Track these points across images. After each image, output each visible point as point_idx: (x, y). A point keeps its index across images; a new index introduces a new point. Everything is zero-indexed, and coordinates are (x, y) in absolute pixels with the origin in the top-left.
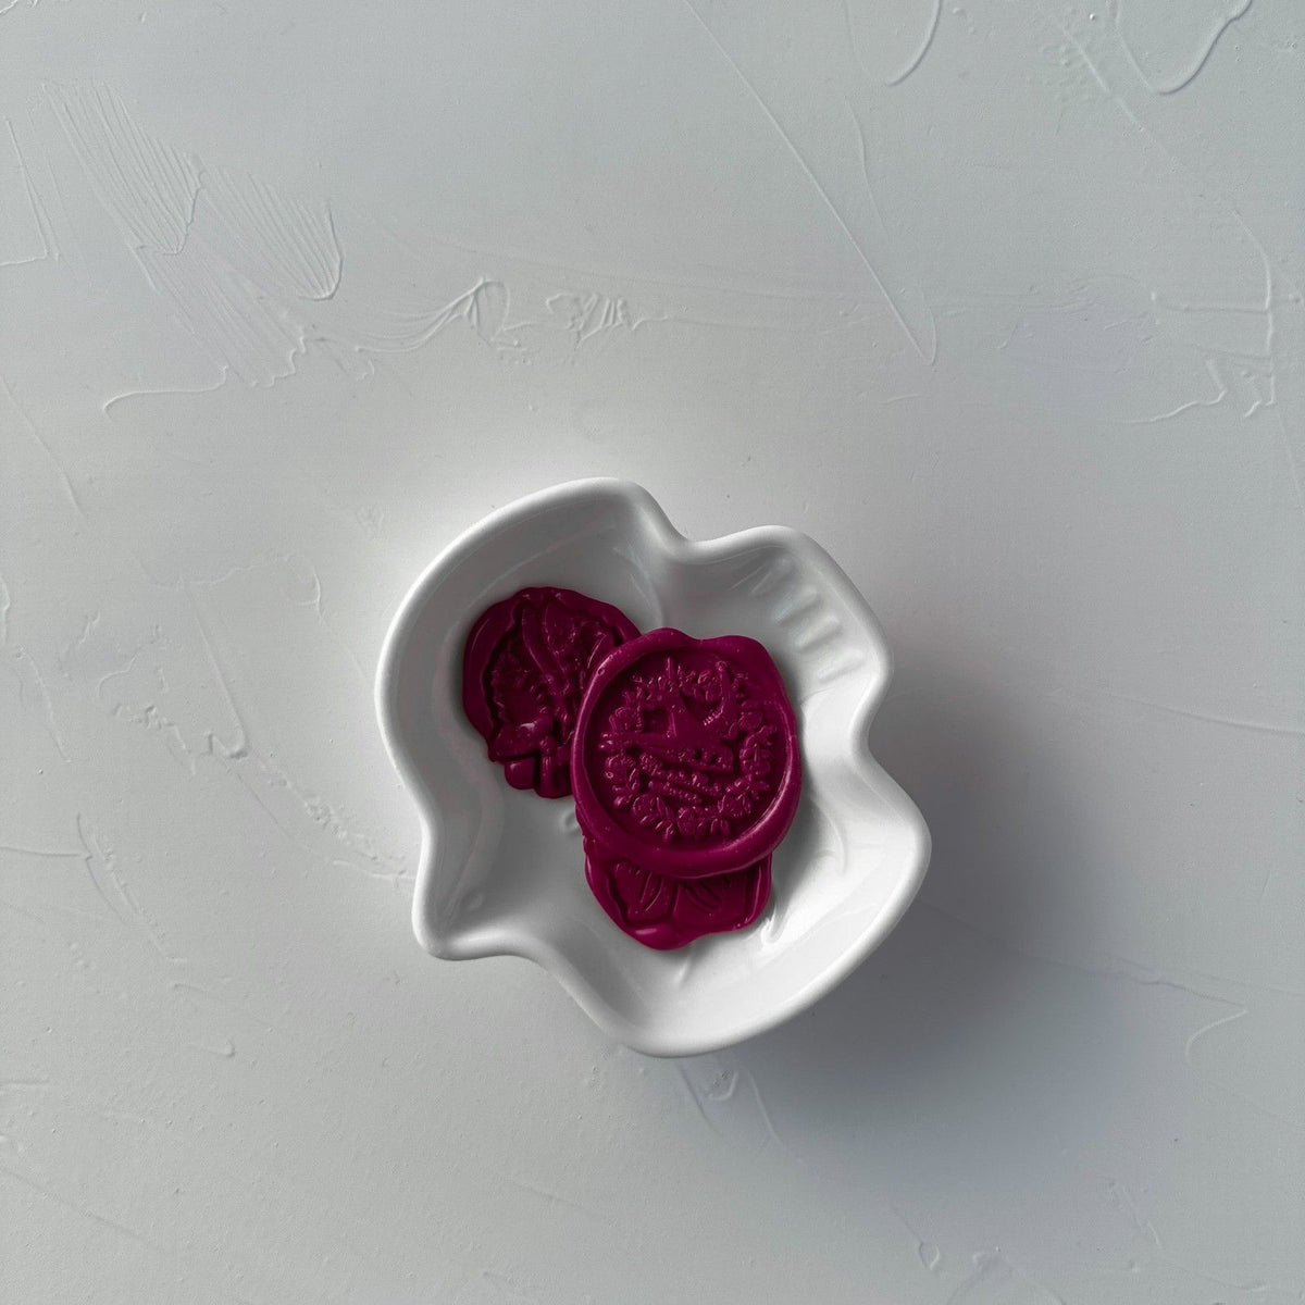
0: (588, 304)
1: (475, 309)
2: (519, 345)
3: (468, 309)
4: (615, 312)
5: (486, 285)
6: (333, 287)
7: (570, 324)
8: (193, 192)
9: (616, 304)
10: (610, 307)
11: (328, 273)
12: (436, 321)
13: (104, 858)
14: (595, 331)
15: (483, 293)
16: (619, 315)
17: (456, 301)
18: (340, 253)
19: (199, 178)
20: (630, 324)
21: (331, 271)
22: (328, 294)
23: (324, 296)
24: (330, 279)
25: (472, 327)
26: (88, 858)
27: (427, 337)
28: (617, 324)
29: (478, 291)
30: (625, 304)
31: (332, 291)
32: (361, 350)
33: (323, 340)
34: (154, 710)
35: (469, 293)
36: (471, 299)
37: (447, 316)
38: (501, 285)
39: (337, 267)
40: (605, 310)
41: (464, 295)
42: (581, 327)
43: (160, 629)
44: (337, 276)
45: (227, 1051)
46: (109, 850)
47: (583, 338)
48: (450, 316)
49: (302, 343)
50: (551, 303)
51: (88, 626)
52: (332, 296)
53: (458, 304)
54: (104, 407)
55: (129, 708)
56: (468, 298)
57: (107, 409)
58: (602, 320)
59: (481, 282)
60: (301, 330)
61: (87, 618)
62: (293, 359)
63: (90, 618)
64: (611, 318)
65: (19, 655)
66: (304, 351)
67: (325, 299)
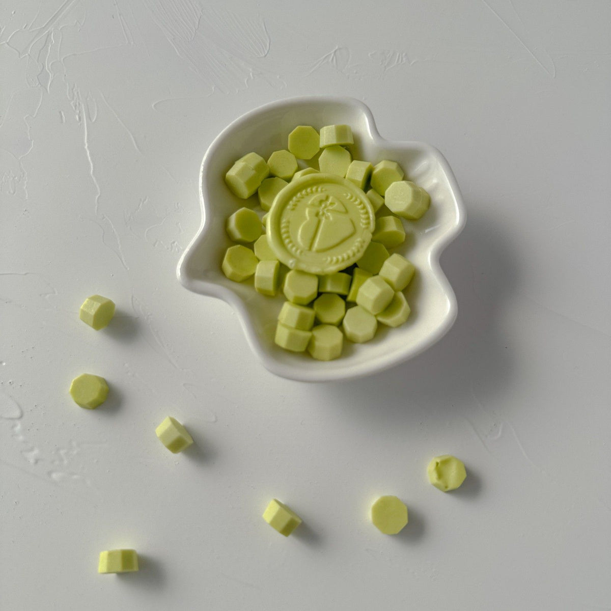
0: (389, 55)
1: (335, 58)
2: (356, 73)
3: (331, 58)
4: (402, 58)
5: (339, 49)
6: (266, 52)
7: (381, 63)
8: (199, 16)
9: (402, 54)
10: (399, 57)
11: (264, 46)
12: (316, 64)
13: (145, 318)
14: (393, 66)
15: (338, 53)
16: (404, 59)
17: (324, 57)
18: (269, 38)
19: (202, 11)
20: (409, 63)
22: (264, 55)
24: (265, 49)
25: (334, 66)
27: (312, 71)
28: (403, 62)
29: (336, 51)
30: (406, 55)
31: (266, 54)
33: (261, 73)
34: (176, 243)
35: (331, 52)
36: (332, 55)
37: (321, 62)
38: (346, 48)
39: (268, 44)
40: (397, 57)
41: (329, 54)
42: (386, 64)
43: (179, 204)
44: (268, 49)
45: (213, 419)
46: (148, 314)
47: (388, 68)
48: (323, 62)
49: (252, 76)
50: (371, 55)
51: (141, 203)
52: (266, 56)
53: (326, 57)
54: (153, 106)
55: (162, 242)
56: (331, 54)
57: (154, 106)
58: (396, 62)
59: (337, 48)
60: (251, 70)
61: (141, 200)
62: (247, 82)
63: (142, 200)
64: (400, 61)
65: (104, 217)
66: (252, 79)
67: (261, 57)
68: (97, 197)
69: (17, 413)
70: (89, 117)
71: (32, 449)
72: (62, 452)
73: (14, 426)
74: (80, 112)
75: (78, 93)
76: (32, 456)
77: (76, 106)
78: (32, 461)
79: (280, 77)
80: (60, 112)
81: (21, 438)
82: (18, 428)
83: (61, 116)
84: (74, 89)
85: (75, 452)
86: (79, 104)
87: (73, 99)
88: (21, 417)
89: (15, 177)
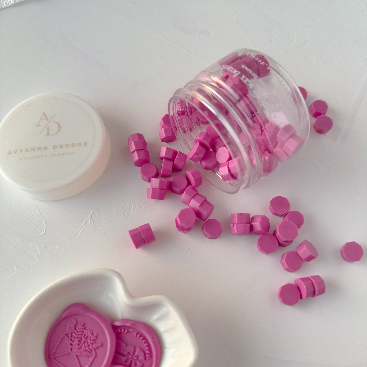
0: (127, 207)
1: (92, 221)
2: (109, 227)
3: (90, 221)
4: (136, 206)
5: (93, 213)
6: (45, 230)
7: (123, 215)
9: (135, 204)
10: (133, 206)
11: (42, 226)
12: (80, 229)
14: (131, 214)
15: (93, 215)
16: (137, 207)
17: (85, 221)
18: (44, 219)
20: (141, 209)
22: (43, 233)
23: (42, 234)
24: (43, 228)
25: (92, 227)
27: (79, 235)
29: (91, 216)
30: (138, 203)
31: (45, 232)
32: (58, 246)
33: (45, 247)
35: (88, 217)
36: (90, 218)
39: (45, 224)
42: (127, 214)
44: (45, 227)
47: (129, 217)
48: (84, 226)
49: (39, 251)
50: (115, 211)
52: (45, 233)
53: (86, 222)
58: (132, 211)
59: (91, 212)
60: (37, 247)
62: (37, 257)
64: (135, 209)
66: (40, 253)
67: (43, 235)
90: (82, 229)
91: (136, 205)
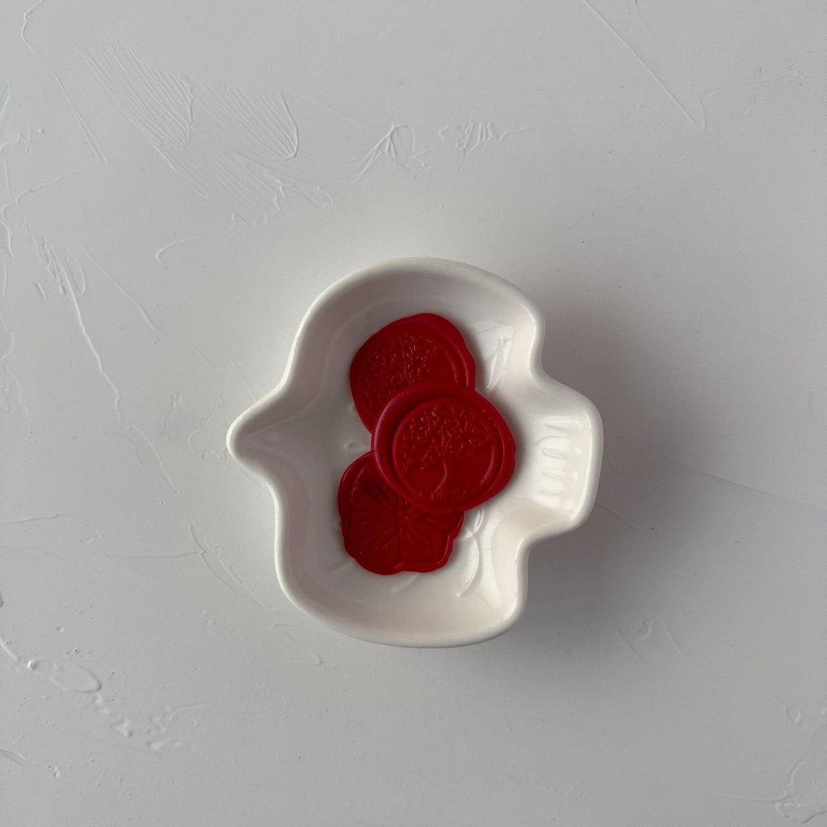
0: (467, 129)
1: (392, 146)
2: (425, 166)
3: (387, 147)
4: (487, 131)
5: (397, 129)
6: (295, 149)
7: (457, 145)
8: (190, 102)
9: (486, 125)
10: (482, 129)
11: (290, 139)
12: (368, 160)
13: (213, 552)
14: (475, 147)
15: (395, 135)
16: (490, 133)
17: (377, 145)
18: (296, 125)
19: (192, 91)
20: (498, 139)
21: (292, 140)
22: (293, 154)
23: (290, 156)
24: (292, 143)
25: (392, 159)
26: (202, 554)
27: (363, 172)
28: (489, 139)
29: (392, 135)
30: (492, 125)
31: (295, 152)
35: (386, 136)
36: (389, 139)
37: (373, 155)
38: (407, 127)
39: (296, 136)
40: (480, 132)
41: (383, 139)
42: (465, 146)
43: (223, 396)
44: (297, 143)
45: (317, 661)
46: (216, 545)
47: (468, 153)
48: (376, 154)
49: (281, 191)
50: (442, 133)
51: (175, 402)
52: (295, 155)
53: (380, 146)
54: (157, 256)
55: (212, 451)
56: (386, 140)
57: (160, 257)
58: (479, 138)
59: (393, 128)
60: (279, 182)
61: (173, 398)
62: (277, 202)
63: (175, 397)
64: (485, 137)
65: (132, 429)
66: (284, 195)
67: (290, 159)
68: (116, 401)
69: (94, 685)
70: (77, 288)
71: (122, 722)
72: (157, 720)
73: (94, 699)
74: (62, 281)
75: (51, 251)
76: (124, 728)
77: (54, 273)
78: (126, 734)
79: (321, 188)
80: (36, 284)
81: (106, 711)
82: (100, 701)
83: (39, 291)
84: (45, 247)
85: (171, 718)
86: (58, 268)
87: (48, 261)
88: (100, 688)
89: (4, 388)
90: (369, 162)
91: (489, 129)
